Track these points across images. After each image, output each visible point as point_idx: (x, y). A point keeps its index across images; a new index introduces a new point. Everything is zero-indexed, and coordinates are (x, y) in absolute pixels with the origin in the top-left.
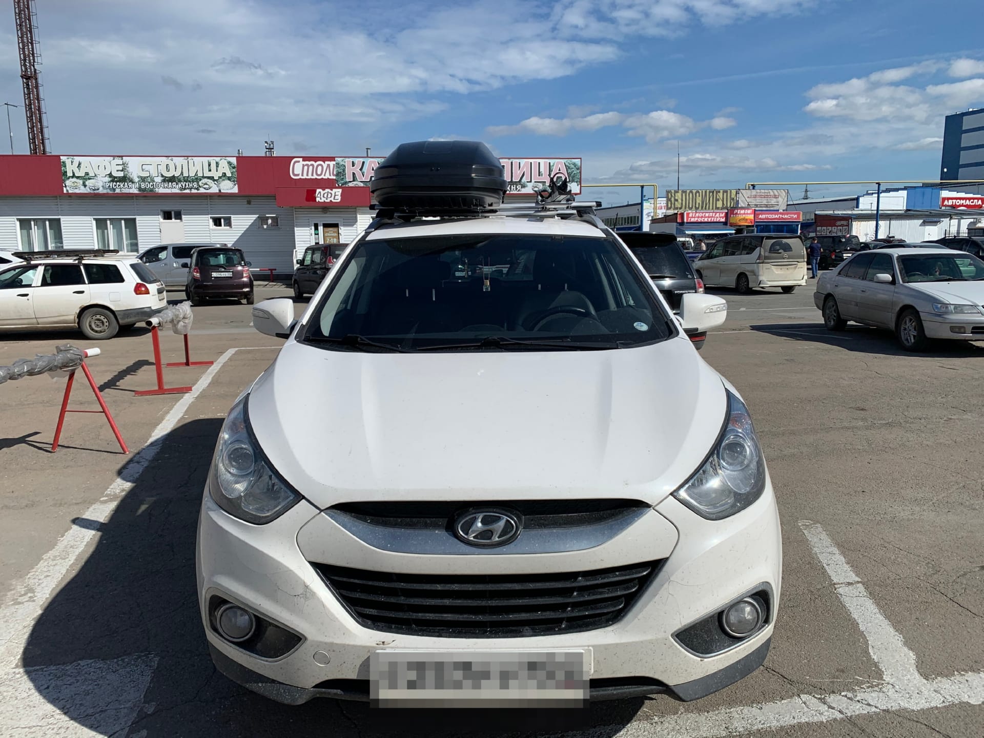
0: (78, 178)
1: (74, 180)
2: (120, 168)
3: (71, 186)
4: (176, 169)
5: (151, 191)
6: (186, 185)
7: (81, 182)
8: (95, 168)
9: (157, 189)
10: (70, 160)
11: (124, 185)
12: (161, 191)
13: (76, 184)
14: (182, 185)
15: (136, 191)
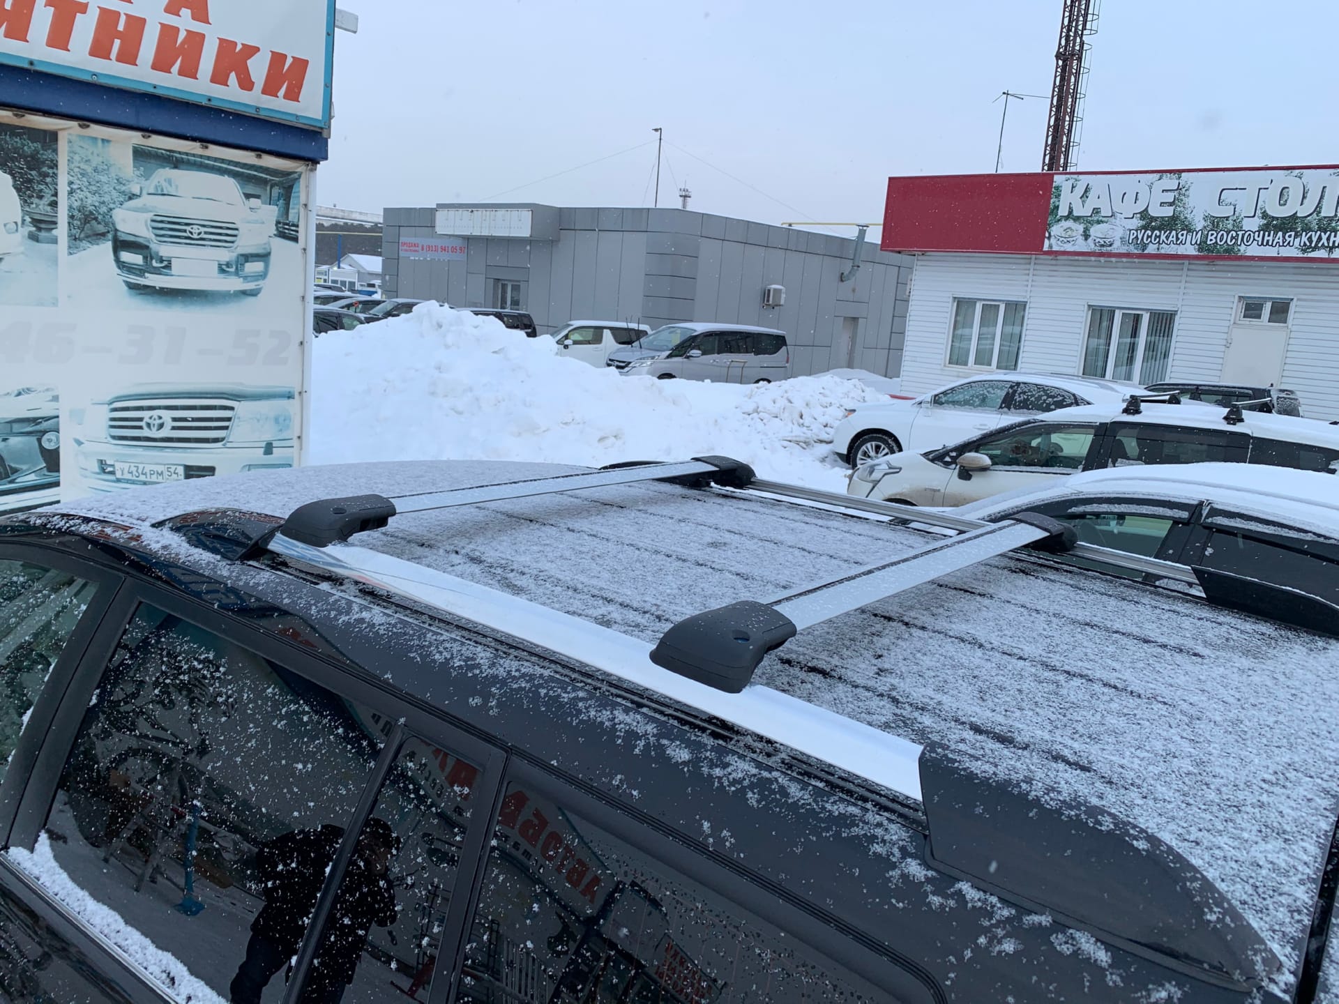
0: (1077, 219)
1: (1070, 223)
2: (1170, 197)
3: (1060, 236)
4: (1304, 197)
5: (1226, 251)
6: (1320, 238)
7: (1080, 228)
8: (1117, 197)
9: (1243, 248)
10: (1070, 183)
11: (1167, 238)
12: (1254, 250)
13: (1070, 233)
14: (1310, 239)
15: (1191, 250)
